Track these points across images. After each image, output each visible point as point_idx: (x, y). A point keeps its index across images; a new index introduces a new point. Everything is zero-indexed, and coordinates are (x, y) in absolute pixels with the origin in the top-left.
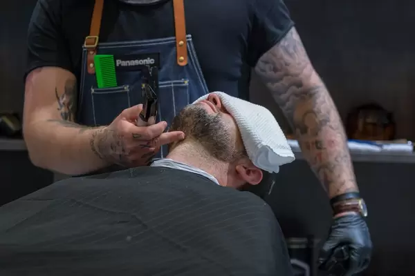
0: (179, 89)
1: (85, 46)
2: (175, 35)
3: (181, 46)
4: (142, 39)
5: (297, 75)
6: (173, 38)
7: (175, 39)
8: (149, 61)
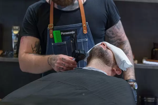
0: (84, 42)
1: (48, 28)
2: (82, 22)
3: (84, 26)
4: (70, 24)
5: (120, 36)
6: (81, 23)
7: (82, 24)
8: (73, 32)
